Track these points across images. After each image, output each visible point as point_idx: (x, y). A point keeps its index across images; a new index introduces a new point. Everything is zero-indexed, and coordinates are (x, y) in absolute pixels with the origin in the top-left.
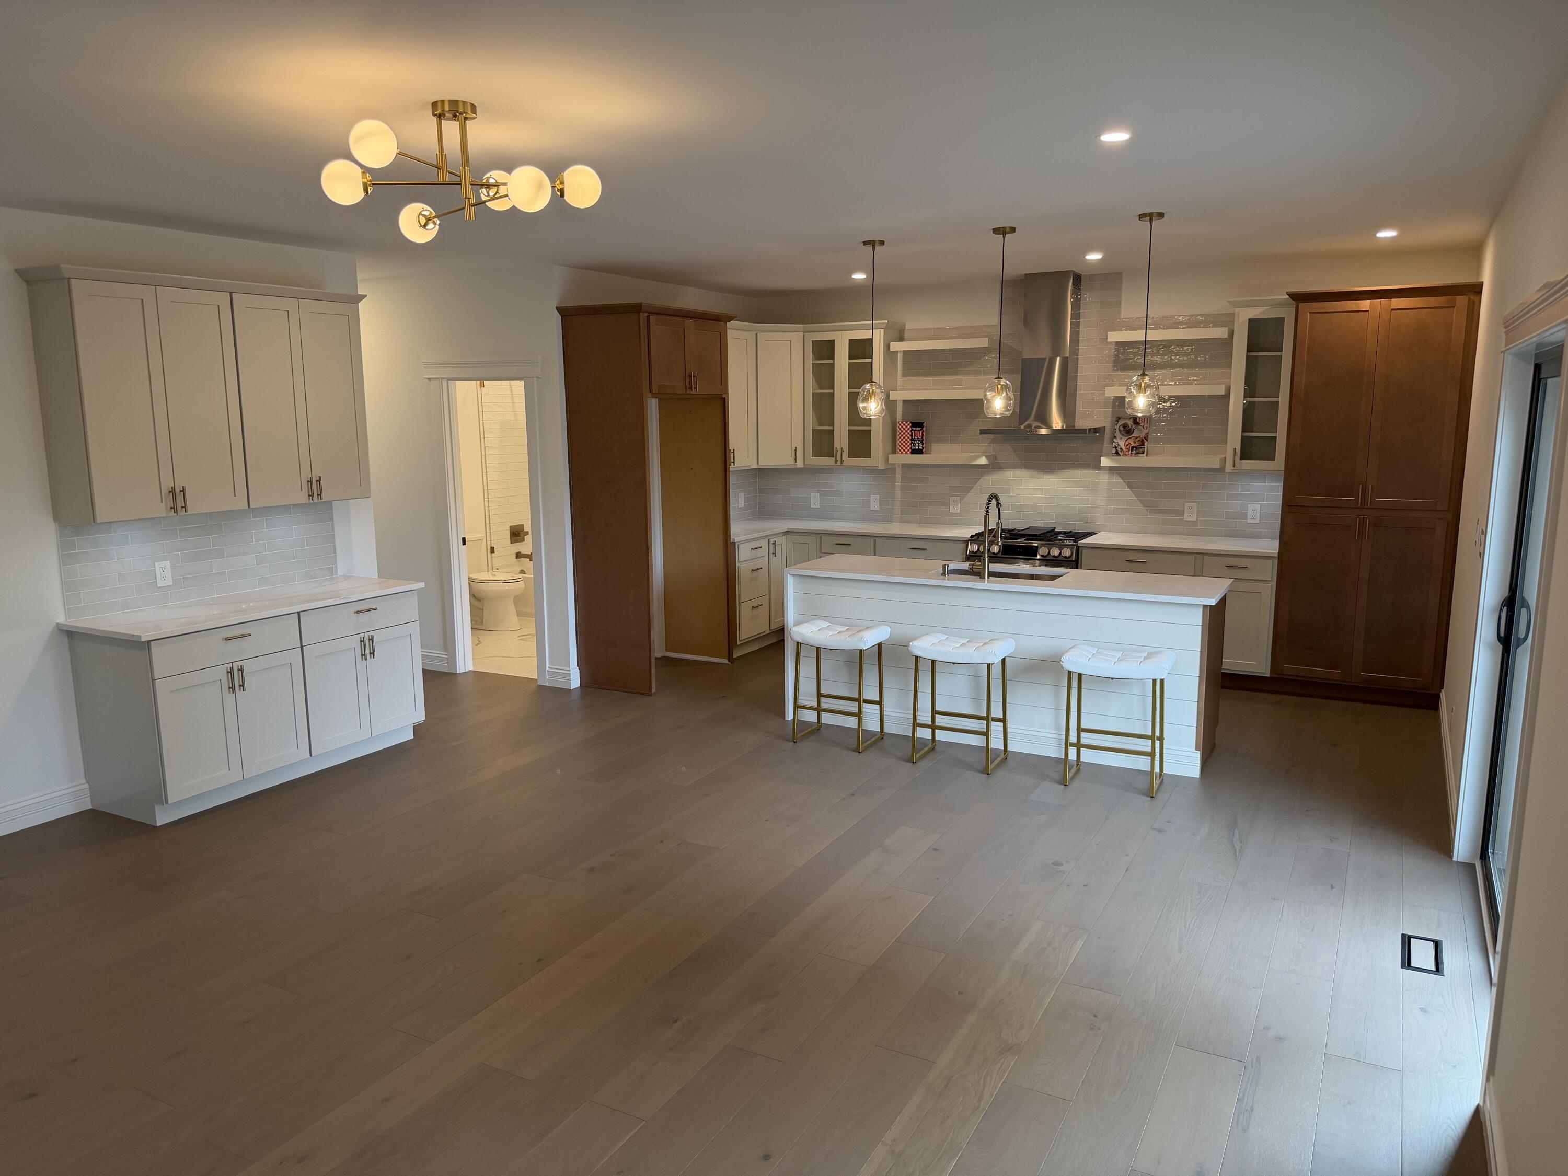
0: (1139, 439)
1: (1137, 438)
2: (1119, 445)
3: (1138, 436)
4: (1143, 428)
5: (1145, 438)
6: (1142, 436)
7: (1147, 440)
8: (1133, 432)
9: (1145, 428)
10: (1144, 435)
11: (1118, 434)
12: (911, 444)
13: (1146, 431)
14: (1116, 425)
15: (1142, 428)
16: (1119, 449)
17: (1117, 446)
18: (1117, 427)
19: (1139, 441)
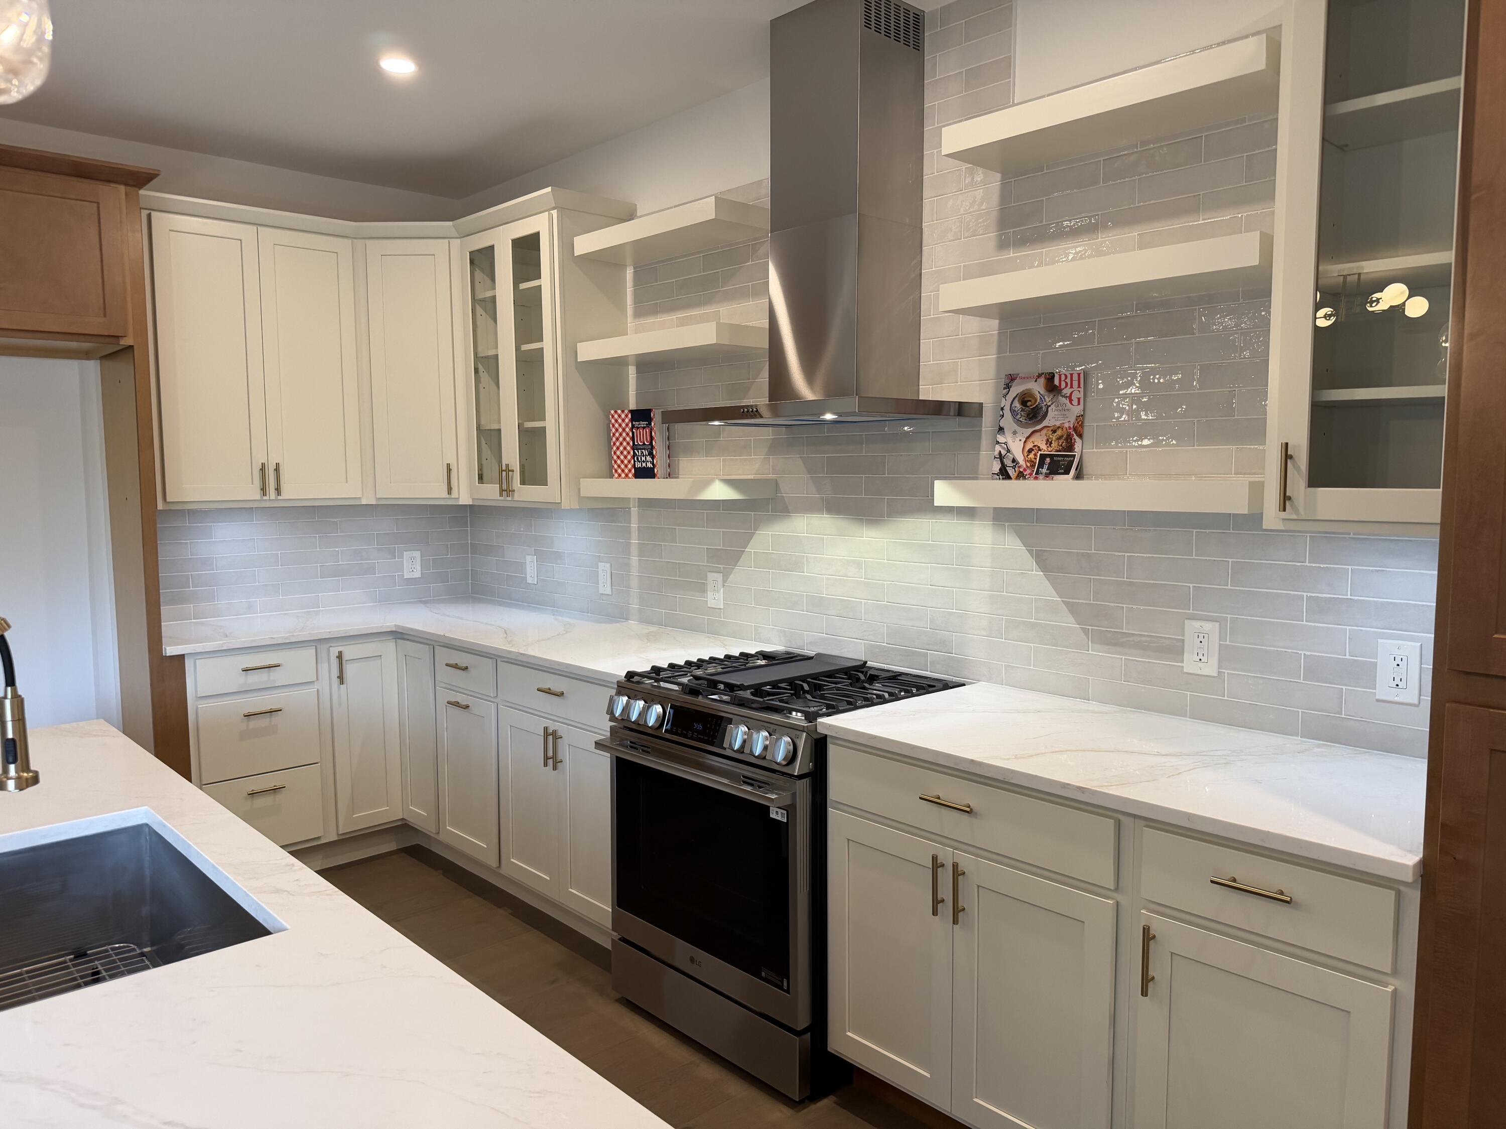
0: (1059, 433)
1: (1054, 431)
2: (1008, 451)
3: (1058, 424)
4: (1071, 401)
5: (1075, 429)
6: (1067, 425)
7: (1080, 436)
8: (1045, 415)
9: (1075, 402)
10: (1073, 420)
11: (1008, 421)
12: (633, 457)
13: (1077, 410)
14: (1005, 396)
15: (1067, 402)
16: (1008, 462)
17: (1004, 452)
18: (1006, 403)
19: (1059, 438)
